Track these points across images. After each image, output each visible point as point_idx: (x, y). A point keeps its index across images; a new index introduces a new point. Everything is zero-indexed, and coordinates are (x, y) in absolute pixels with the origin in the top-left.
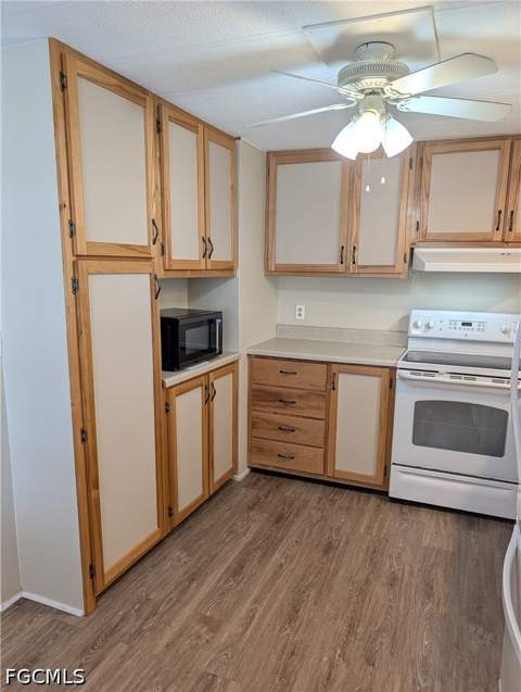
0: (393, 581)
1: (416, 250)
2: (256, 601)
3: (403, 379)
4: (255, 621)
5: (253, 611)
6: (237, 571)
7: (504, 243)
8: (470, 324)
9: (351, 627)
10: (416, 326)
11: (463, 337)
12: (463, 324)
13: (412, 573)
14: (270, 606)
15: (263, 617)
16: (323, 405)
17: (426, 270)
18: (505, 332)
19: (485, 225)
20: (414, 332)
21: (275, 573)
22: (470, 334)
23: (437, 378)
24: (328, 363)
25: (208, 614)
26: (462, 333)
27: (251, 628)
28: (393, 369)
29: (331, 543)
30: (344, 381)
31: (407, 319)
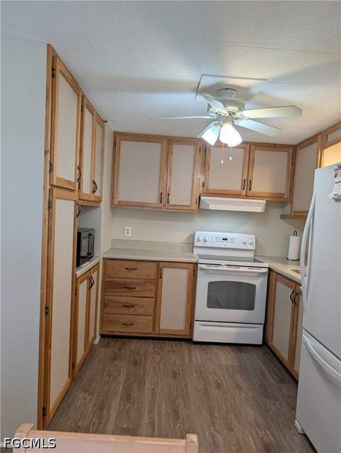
0: (219, 386)
1: (202, 198)
2: (150, 412)
3: (202, 269)
4: (156, 424)
5: (152, 419)
6: (128, 397)
7: (247, 196)
8: (227, 239)
9: (211, 414)
10: (199, 240)
11: (224, 247)
12: (223, 239)
13: (226, 380)
14: (159, 413)
15: (160, 420)
16: (154, 288)
17: (210, 208)
18: (244, 243)
19: (237, 187)
20: (197, 244)
21: (152, 394)
22: (227, 244)
23: (220, 268)
24: (158, 262)
25: (125, 426)
26: (222, 244)
28: (196, 264)
29: (174, 371)
30: (167, 272)
31: (193, 236)
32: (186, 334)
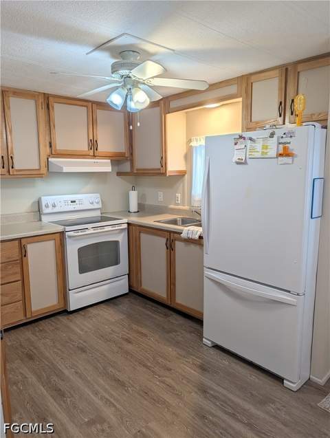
0: (128, 341)
1: (50, 159)
2: (96, 394)
3: (70, 237)
4: (112, 400)
5: (102, 398)
6: (59, 394)
7: (94, 156)
8: (75, 202)
10: (47, 206)
11: (73, 209)
12: (72, 202)
13: (128, 333)
15: (112, 396)
16: (19, 270)
17: (64, 171)
18: (92, 203)
19: (83, 146)
20: (45, 211)
21: (80, 377)
22: (77, 207)
23: (87, 232)
24: (20, 239)
25: (86, 420)
26: (72, 207)
27: (115, 404)
28: (62, 233)
29: (78, 347)
30: (31, 248)
32: (60, 307)
